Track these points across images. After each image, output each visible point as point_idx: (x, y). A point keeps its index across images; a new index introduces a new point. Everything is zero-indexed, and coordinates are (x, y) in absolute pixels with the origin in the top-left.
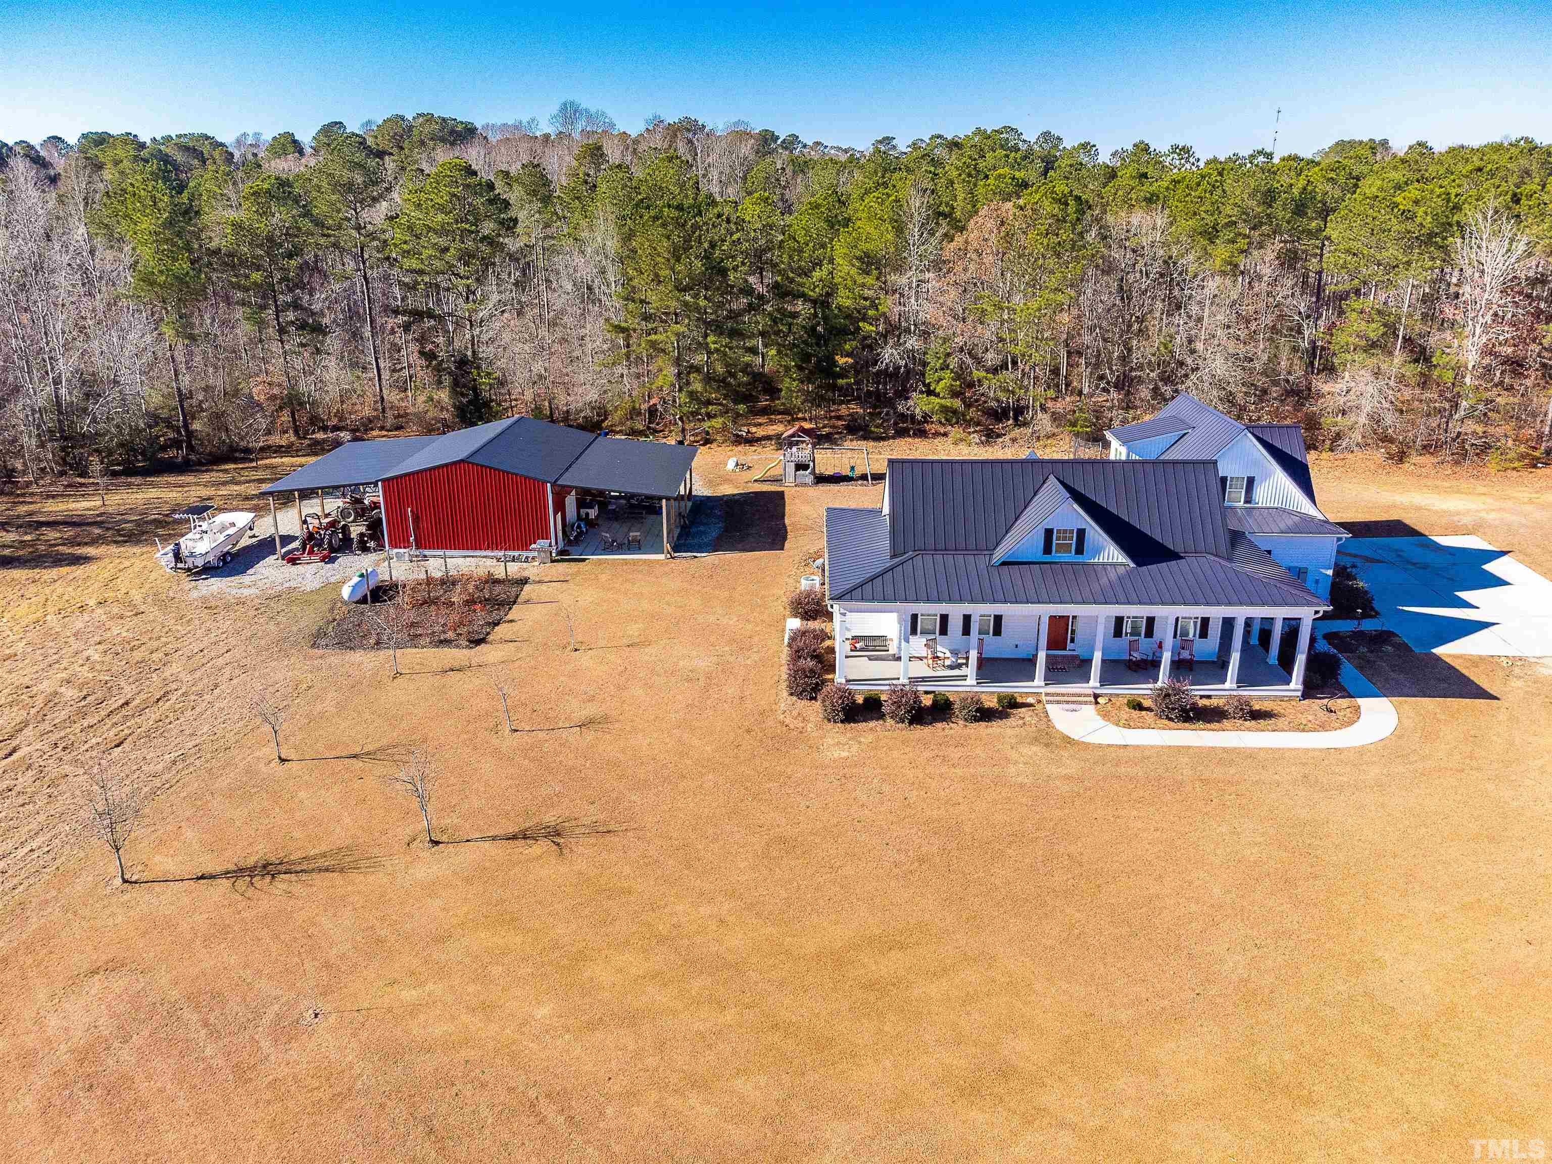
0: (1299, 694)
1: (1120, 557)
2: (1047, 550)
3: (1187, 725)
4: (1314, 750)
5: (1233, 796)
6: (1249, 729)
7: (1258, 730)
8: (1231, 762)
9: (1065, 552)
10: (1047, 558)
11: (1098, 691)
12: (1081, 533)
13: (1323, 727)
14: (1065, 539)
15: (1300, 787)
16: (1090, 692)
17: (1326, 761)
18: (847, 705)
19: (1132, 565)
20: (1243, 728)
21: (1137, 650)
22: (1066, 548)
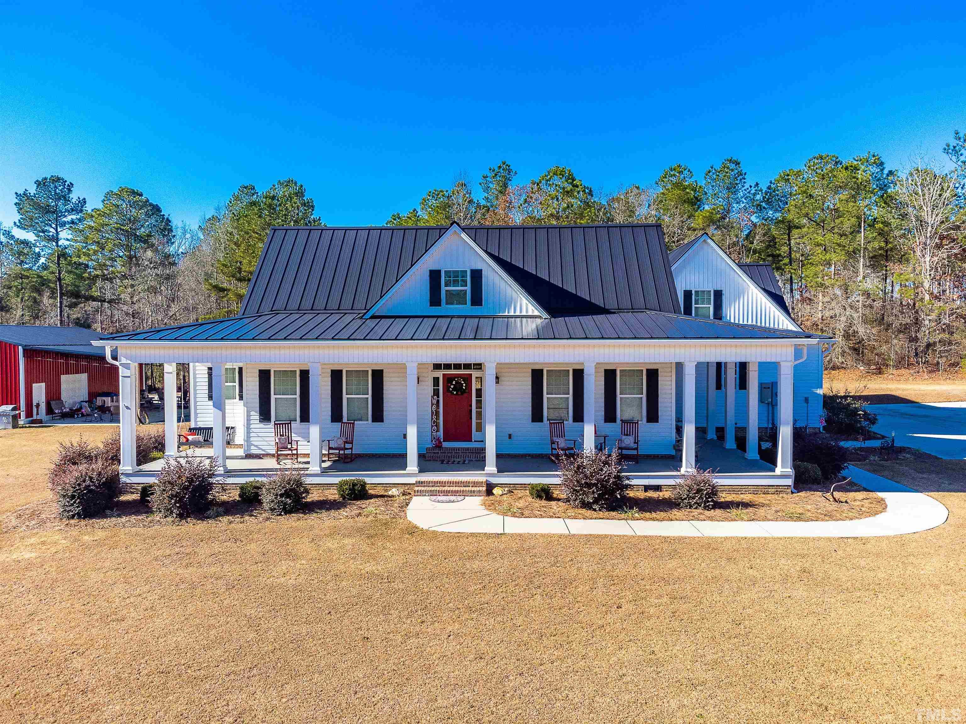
0: (790, 482)
1: (531, 307)
2: (435, 300)
3: (613, 514)
4: (819, 539)
5: (665, 599)
6: (711, 519)
7: (726, 519)
8: (674, 554)
9: (459, 303)
10: (435, 311)
11: (494, 480)
12: (477, 275)
13: (829, 516)
14: (456, 283)
15: (797, 586)
16: (483, 479)
17: (840, 552)
18: (87, 487)
19: (545, 315)
20: (702, 517)
21: (562, 435)
22: (458, 298)
